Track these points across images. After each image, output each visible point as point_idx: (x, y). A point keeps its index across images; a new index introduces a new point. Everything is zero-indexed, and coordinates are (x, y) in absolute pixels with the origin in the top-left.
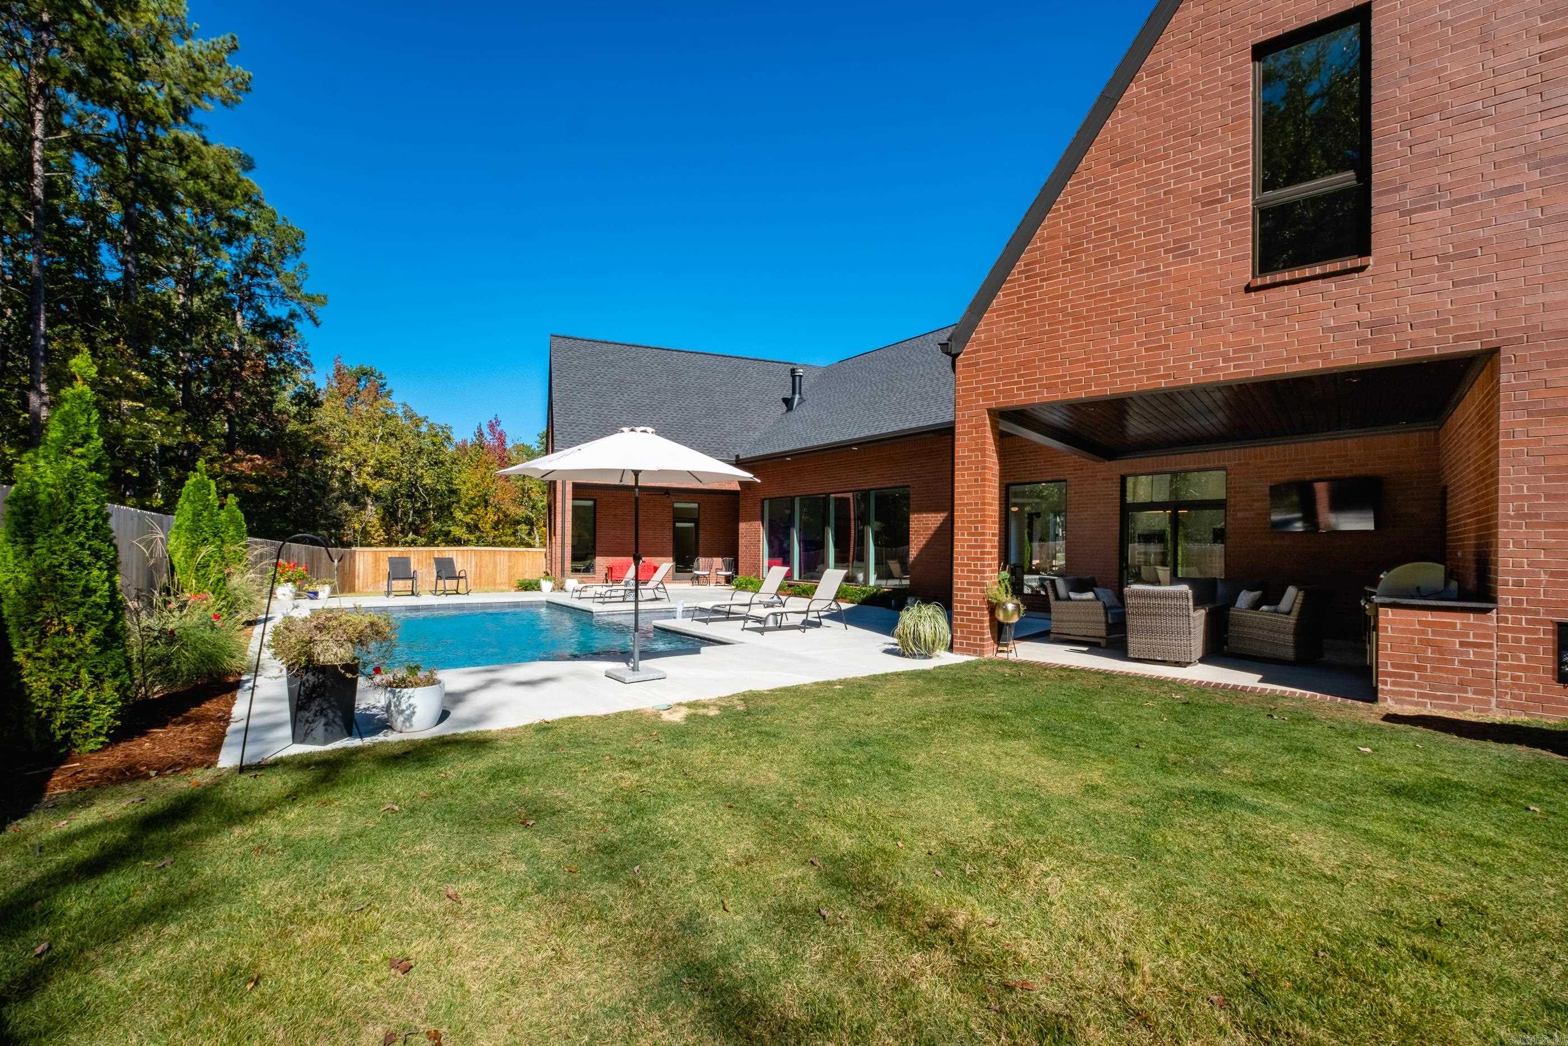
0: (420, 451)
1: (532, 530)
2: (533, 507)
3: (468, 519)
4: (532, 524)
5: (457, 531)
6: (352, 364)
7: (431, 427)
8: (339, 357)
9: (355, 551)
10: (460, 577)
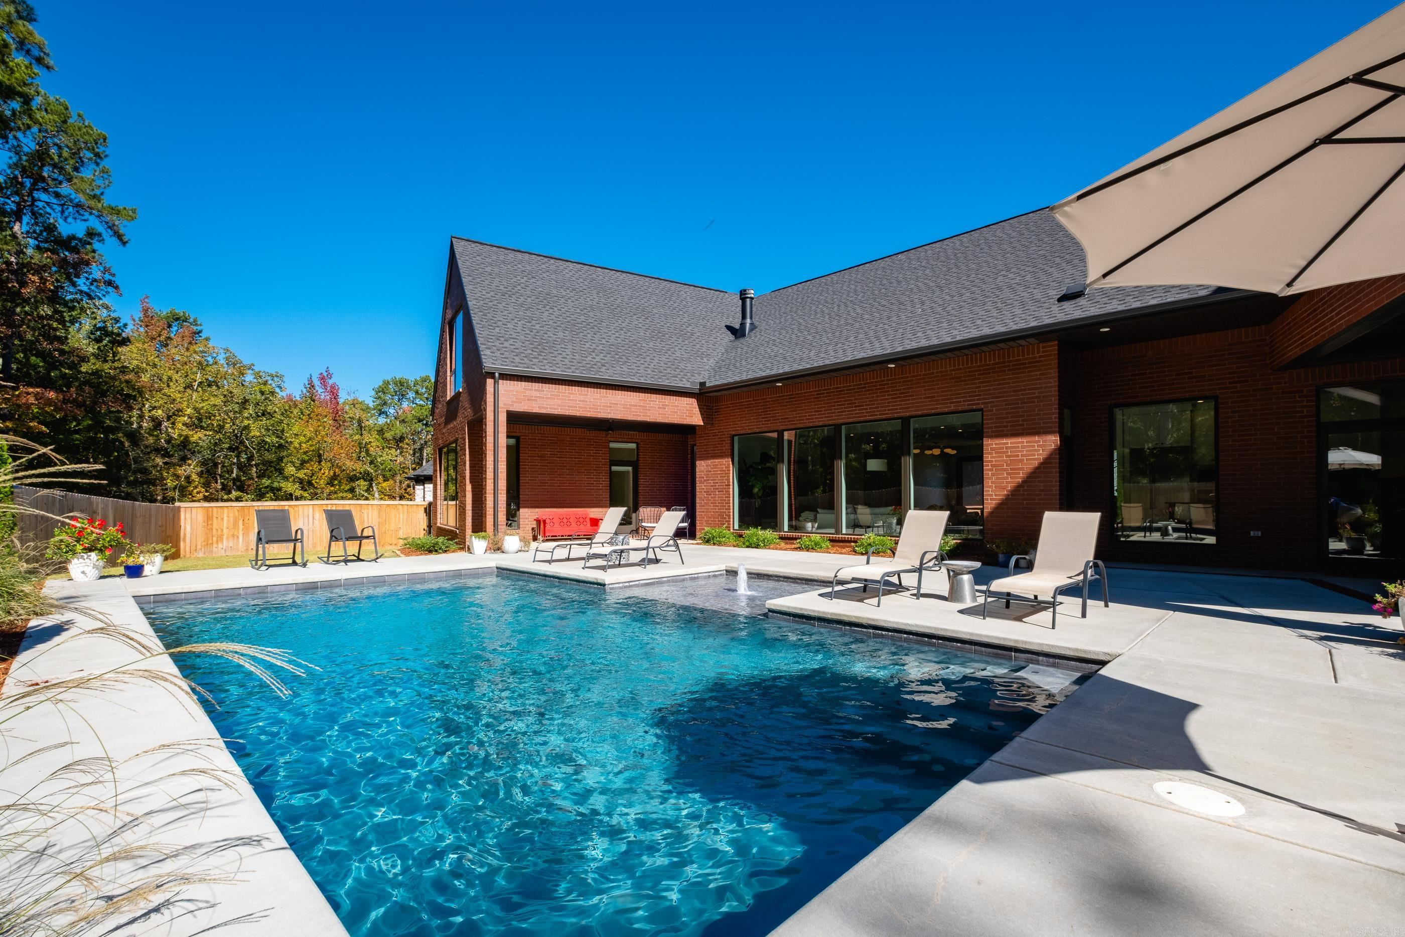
0: (246, 401)
1: (371, 486)
2: (371, 463)
3: (301, 474)
4: (372, 480)
5: (289, 487)
6: (162, 309)
7: (258, 375)
8: (147, 297)
9: (179, 508)
10: (362, 538)
